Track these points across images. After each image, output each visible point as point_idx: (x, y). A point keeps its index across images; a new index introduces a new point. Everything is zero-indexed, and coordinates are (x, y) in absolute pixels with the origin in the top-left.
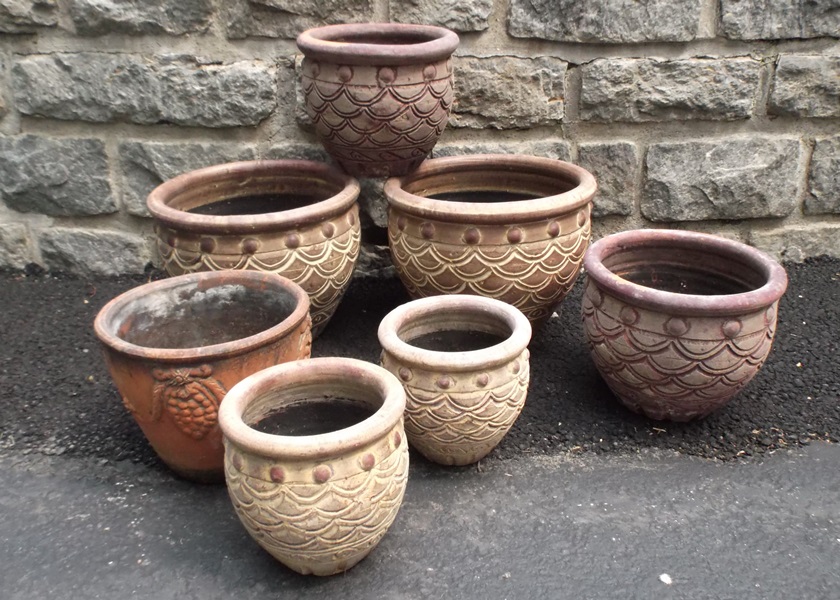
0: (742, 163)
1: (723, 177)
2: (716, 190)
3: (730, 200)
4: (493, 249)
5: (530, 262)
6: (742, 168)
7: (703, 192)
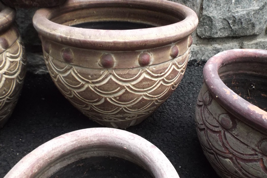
0: (248, 6)
1: (239, 14)
2: (234, 21)
3: (240, 26)
4: (126, 72)
5: (156, 80)
6: (248, 9)
7: (228, 22)
